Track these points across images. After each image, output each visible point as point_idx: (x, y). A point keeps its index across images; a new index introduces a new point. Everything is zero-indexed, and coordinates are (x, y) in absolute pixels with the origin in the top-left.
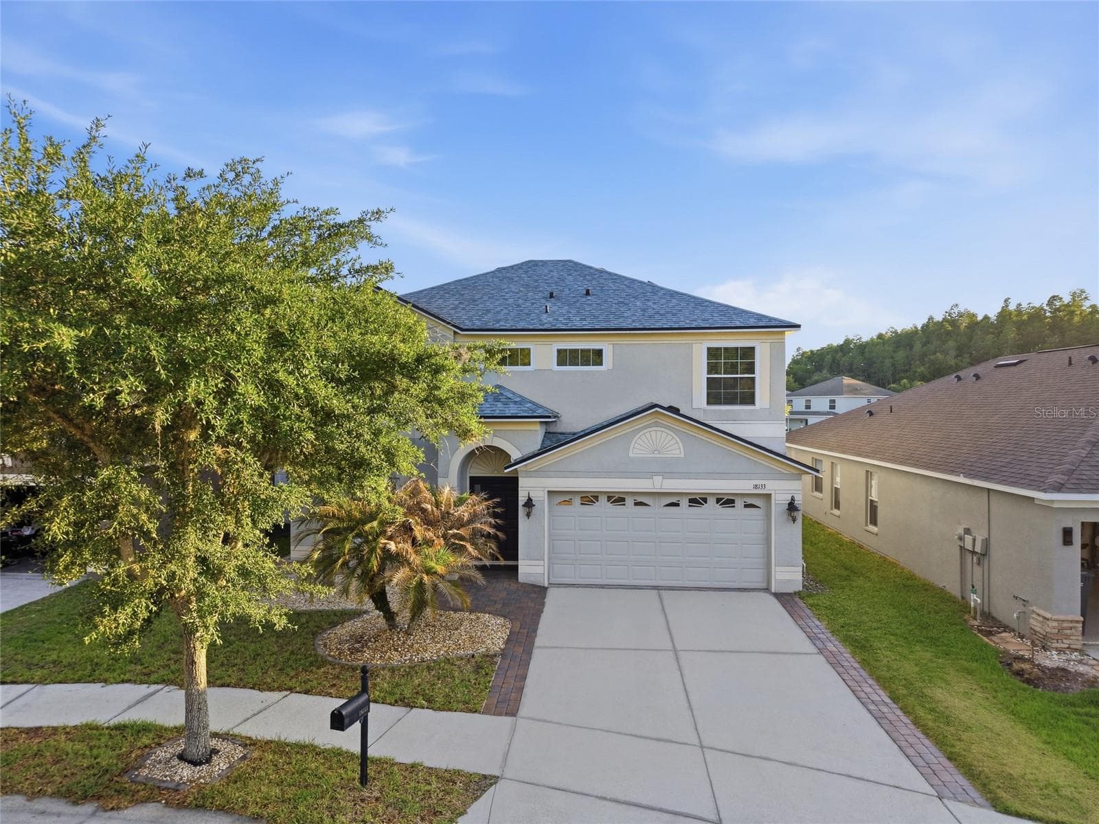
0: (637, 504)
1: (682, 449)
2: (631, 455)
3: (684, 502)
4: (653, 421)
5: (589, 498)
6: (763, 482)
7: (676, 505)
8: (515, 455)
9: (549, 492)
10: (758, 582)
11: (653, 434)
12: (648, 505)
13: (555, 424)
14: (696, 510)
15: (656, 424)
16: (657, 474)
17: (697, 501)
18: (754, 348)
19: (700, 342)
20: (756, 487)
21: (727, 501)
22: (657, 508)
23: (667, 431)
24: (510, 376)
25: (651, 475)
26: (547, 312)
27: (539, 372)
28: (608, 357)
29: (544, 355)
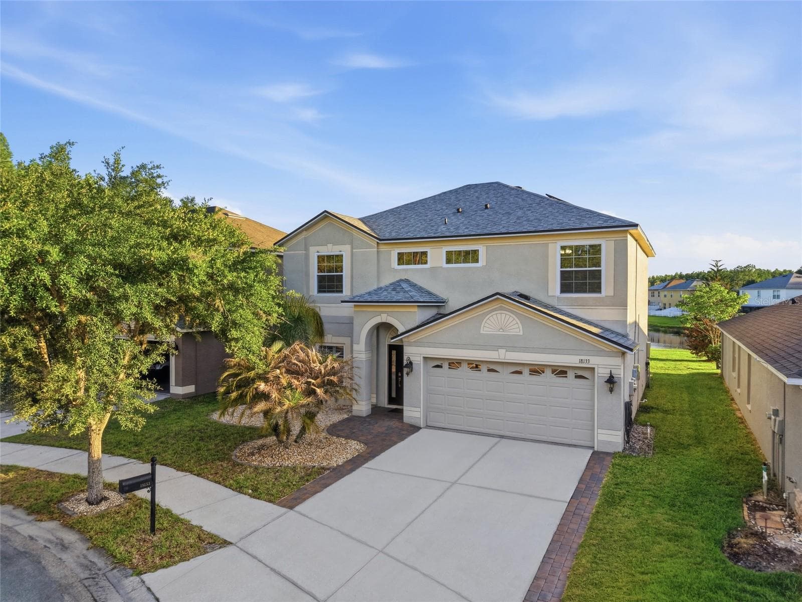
0: (489, 370)
1: (521, 328)
2: (482, 332)
3: (526, 371)
4: (499, 305)
5: (454, 364)
6: (588, 358)
7: (520, 373)
8: (401, 329)
9: (425, 358)
10: (585, 441)
11: (499, 316)
12: (498, 372)
13: (444, 307)
14: (535, 378)
15: (501, 309)
16: (501, 347)
17: (536, 370)
18: (600, 245)
19: (555, 241)
20: (581, 361)
21: (561, 372)
22: (505, 374)
23: (509, 314)
24: (412, 272)
25: (496, 348)
26: (446, 223)
27: (433, 269)
28: (482, 256)
29: (437, 255)
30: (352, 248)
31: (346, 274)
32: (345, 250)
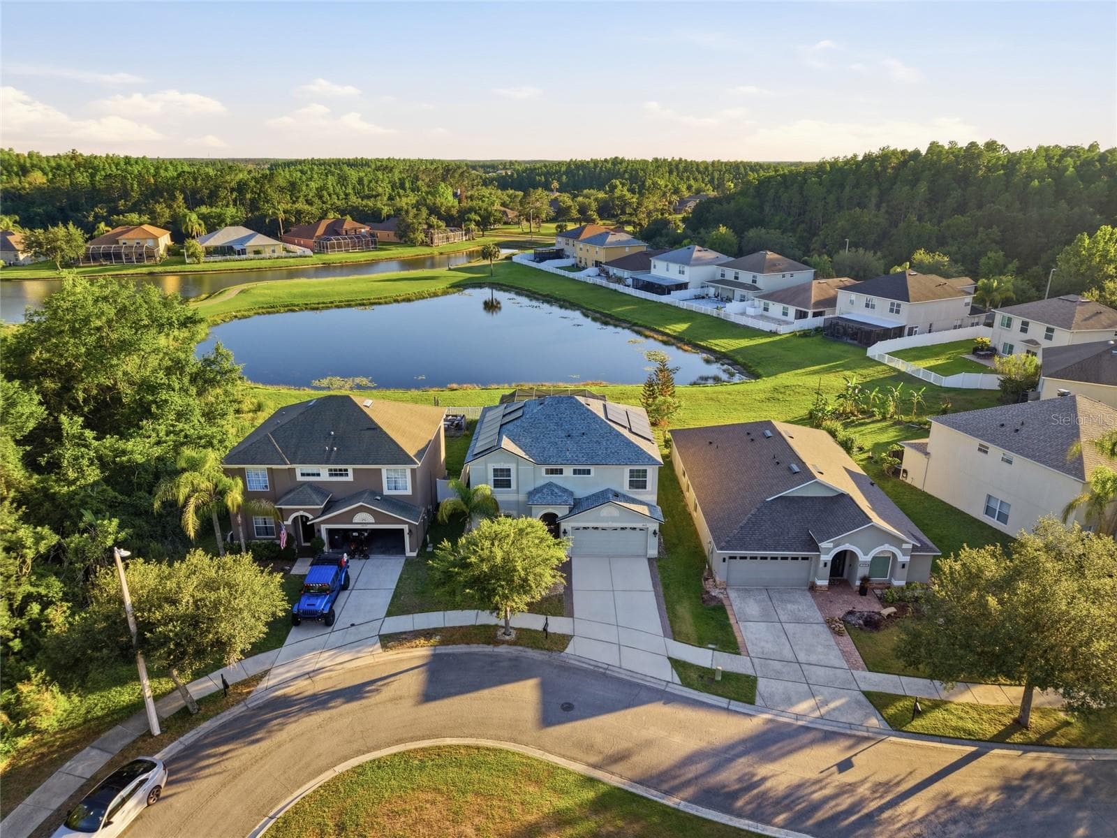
0: (602, 530)
1: (618, 513)
2: (601, 516)
3: (619, 529)
5: (586, 528)
6: (646, 524)
7: (616, 530)
8: (560, 515)
9: (572, 528)
10: (643, 554)
11: (609, 509)
12: (606, 530)
14: (623, 531)
15: (610, 506)
16: (610, 521)
17: (623, 528)
18: (647, 469)
19: (627, 467)
20: (643, 525)
21: (633, 528)
22: (609, 531)
23: (614, 508)
24: (555, 478)
25: (607, 522)
26: (568, 449)
27: (566, 477)
28: (592, 472)
29: (568, 471)
30: (518, 465)
31: (513, 478)
32: (512, 467)
